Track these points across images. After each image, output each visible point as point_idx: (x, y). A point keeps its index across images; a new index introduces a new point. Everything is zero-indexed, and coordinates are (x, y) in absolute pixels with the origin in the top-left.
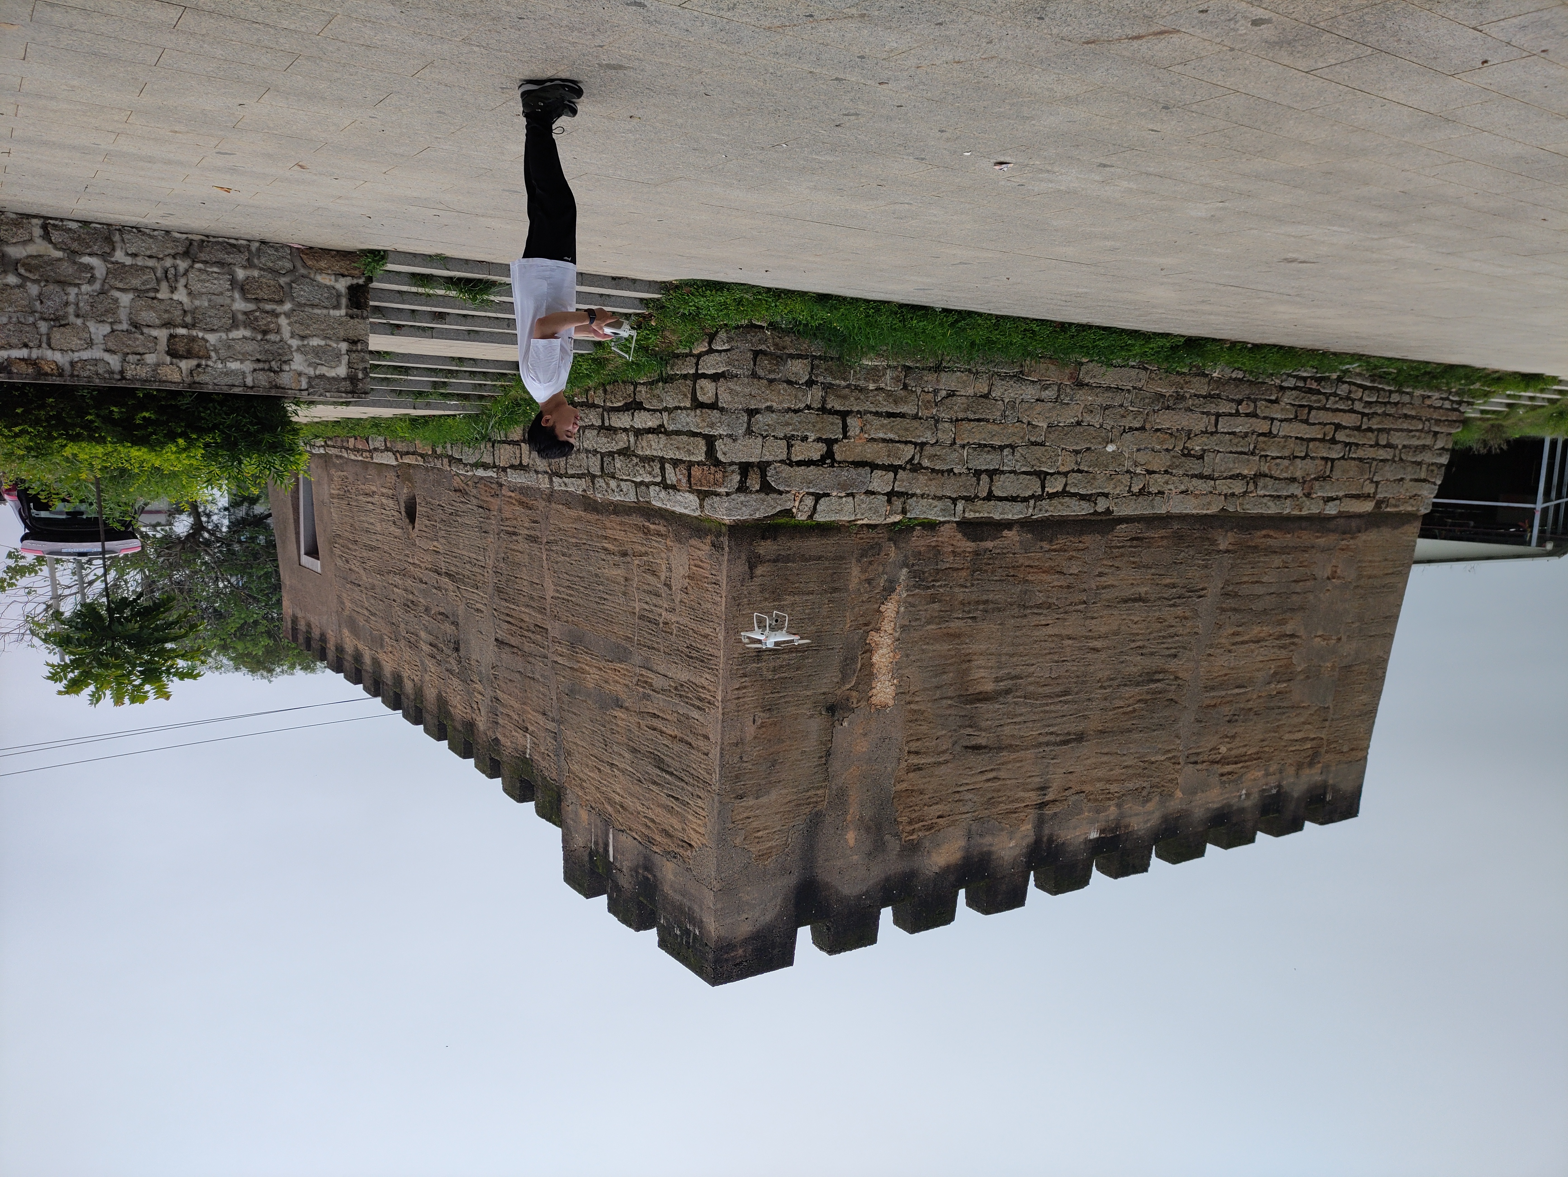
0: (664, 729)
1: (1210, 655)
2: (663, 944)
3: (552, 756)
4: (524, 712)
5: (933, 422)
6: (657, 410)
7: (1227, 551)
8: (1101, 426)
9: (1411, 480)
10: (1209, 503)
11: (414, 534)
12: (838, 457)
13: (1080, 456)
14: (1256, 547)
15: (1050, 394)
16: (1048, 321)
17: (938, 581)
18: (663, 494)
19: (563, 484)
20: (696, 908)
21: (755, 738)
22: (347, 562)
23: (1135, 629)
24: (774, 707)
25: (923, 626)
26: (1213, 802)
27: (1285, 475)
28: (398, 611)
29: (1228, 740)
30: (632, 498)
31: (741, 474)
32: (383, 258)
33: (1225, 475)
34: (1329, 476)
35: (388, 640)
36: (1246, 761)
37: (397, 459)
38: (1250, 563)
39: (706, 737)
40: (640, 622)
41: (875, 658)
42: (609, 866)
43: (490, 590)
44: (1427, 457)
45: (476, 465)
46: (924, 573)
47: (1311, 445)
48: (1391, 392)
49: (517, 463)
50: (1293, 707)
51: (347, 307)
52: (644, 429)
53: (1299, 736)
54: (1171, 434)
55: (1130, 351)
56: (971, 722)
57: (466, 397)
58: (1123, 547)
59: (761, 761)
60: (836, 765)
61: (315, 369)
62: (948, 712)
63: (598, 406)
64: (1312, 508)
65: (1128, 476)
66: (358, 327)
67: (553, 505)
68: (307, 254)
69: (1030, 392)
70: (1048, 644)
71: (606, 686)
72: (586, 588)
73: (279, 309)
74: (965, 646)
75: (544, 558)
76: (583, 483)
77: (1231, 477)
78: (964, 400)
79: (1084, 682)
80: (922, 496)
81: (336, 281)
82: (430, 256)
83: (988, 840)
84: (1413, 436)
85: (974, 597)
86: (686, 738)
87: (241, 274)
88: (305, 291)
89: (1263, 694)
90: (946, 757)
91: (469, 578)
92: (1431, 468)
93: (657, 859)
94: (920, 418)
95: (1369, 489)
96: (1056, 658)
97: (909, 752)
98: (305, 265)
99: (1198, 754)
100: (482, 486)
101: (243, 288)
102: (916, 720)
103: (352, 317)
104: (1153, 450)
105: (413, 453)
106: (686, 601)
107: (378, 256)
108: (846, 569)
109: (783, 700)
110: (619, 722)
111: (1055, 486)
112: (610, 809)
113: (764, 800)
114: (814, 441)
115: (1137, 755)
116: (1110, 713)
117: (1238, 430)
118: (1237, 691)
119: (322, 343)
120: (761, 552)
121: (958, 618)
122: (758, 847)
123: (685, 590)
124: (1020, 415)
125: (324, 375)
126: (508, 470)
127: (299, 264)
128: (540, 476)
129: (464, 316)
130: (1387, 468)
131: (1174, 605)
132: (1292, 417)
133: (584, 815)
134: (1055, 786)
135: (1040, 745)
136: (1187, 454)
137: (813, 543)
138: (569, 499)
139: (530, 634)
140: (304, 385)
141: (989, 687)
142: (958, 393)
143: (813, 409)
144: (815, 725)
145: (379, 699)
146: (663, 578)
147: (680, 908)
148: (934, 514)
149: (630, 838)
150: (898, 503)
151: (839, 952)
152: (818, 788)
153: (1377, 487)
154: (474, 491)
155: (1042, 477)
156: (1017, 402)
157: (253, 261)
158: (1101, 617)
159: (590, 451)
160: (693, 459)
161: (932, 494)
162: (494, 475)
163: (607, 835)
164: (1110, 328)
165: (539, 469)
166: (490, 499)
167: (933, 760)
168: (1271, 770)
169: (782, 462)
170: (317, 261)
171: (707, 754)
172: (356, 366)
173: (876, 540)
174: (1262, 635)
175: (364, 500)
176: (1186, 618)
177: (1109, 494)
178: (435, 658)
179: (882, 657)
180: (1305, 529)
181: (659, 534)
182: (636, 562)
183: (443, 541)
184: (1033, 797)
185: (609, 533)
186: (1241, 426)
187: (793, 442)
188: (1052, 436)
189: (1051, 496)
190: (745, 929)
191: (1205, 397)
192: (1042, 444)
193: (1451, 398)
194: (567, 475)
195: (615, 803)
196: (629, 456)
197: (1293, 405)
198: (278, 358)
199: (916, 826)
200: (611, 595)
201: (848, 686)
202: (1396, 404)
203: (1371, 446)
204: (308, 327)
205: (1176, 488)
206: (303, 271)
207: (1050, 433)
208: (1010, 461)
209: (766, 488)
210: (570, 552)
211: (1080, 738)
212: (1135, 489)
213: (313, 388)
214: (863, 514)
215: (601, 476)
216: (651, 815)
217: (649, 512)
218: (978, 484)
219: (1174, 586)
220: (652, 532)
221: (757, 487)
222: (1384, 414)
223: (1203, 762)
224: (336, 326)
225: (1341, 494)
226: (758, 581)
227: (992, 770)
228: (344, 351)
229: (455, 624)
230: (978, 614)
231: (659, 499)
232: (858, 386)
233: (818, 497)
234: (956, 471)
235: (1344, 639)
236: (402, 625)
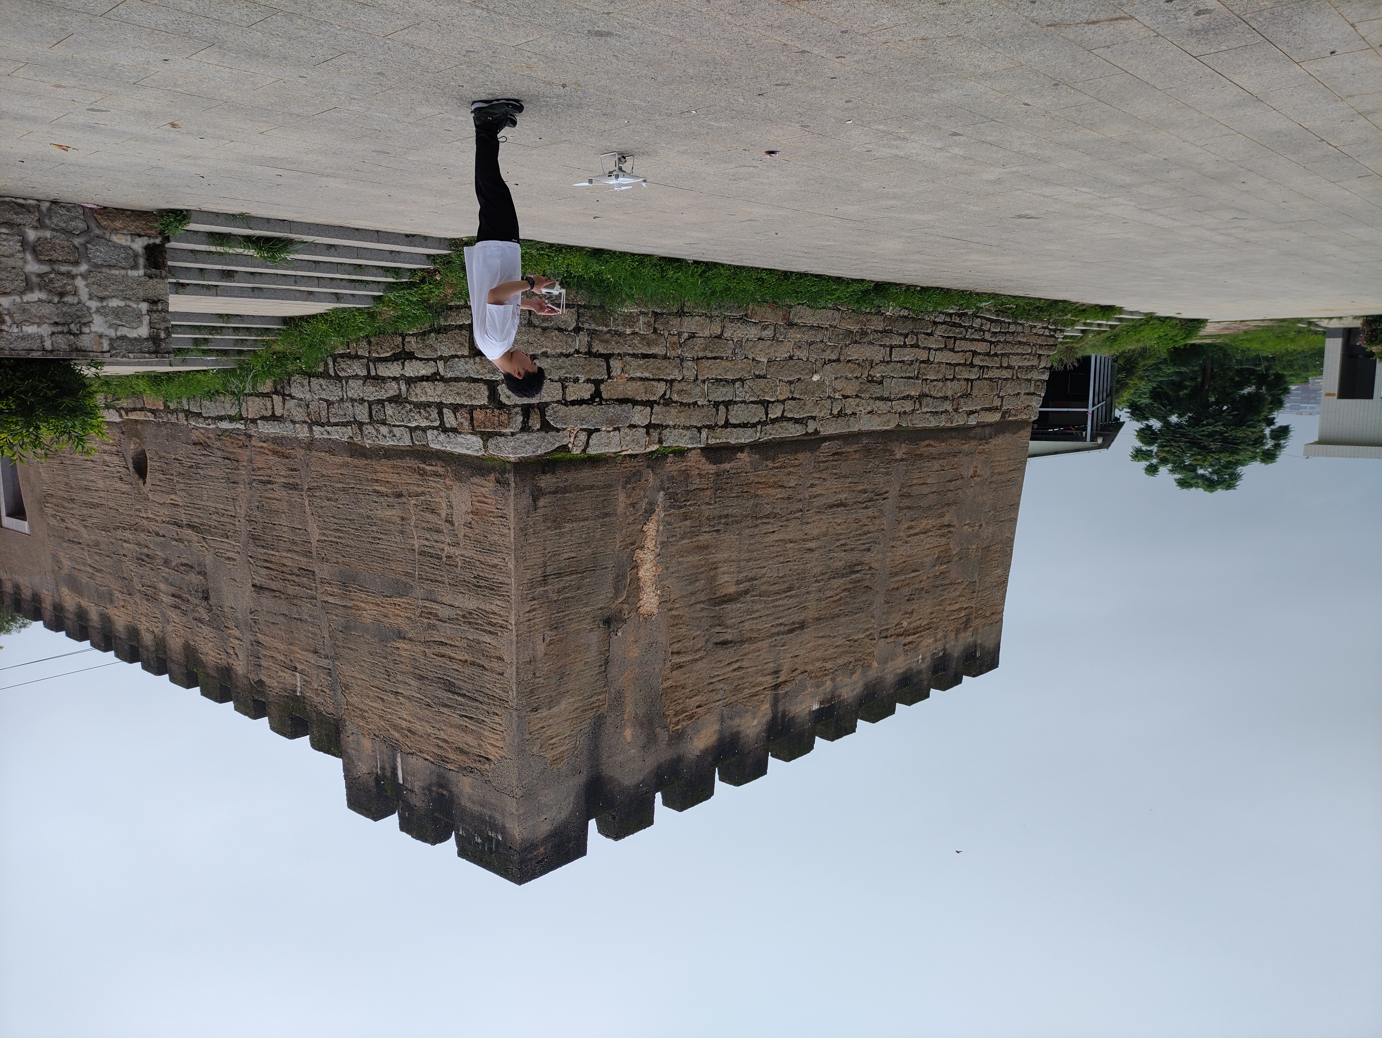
0: (453, 655)
1: (893, 547)
2: (463, 853)
3: (327, 691)
4: (292, 652)
5: (679, 361)
6: (431, 359)
7: (902, 460)
8: (808, 360)
9: (1025, 394)
10: (889, 421)
11: (146, 489)
12: (605, 396)
13: (793, 386)
14: (921, 455)
15: (768, 333)
16: (775, 270)
17: (688, 501)
18: (442, 437)
19: (325, 433)
20: (498, 816)
21: (545, 654)
22: (63, 520)
23: (839, 529)
24: (560, 625)
25: (678, 541)
26: (900, 668)
27: (940, 394)
28: (130, 566)
29: (907, 615)
30: (407, 441)
31: (523, 415)
32: (185, 217)
33: (899, 396)
34: (970, 394)
35: (119, 595)
36: (921, 632)
37: (121, 416)
38: (918, 468)
39: (500, 659)
40: (421, 558)
41: (641, 573)
42: (398, 788)
43: (243, 538)
44: (1035, 375)
45: (221, 418)
46: (677, 494)
47: (957, 369)
48: (1009, 323)
49: (269, 413)
50: (951, 584)
51: (145, 267)
52: (417, 377)
53: (956, 607)
54: (858, 364)
55: (833, 294)
56: (719, 621)
57: (225, 353)
58: (827, 461)
59: (552, 675)
60: (613, 671)
61: (116, 330)
62: (701, 614)
63: (362, 357)
64: (959, 421)
65: (829, 401)
66: (159, 287)
67: (314, 453)
68: (99, 214)
69: (753, 332)
70: (775, 549)
71: (387, 620)
72: (357, 529)
73: (75, 270)
74: (712, 556)
75: (307, 503)
76: (349, 431)
77: (903, 398)
78: (702, 340)
79: (804, 578)
80: (674, 426)
81: (133, 241)
82: (233, 215)
83: (737, 721)
84: (1025, 359)
85: (717, 513)
86: (478, 661)
87: (32, 235)
88: (101, 252)
89: (931, 575)
90: (701, 653)
91: (216, 528)
92: (1038, 383)
93: (452, 776)
94: (669, 358)
95: (997, 403)
96: (782, 559)
97: (672, 653)
98: (99, 226)
99: (887, 629)
100: (228, 438)
101: (35, 250)
102: (677, 624)
103: (151, 277)
104: (846, 378)
105: (141, 410)
106: (470, 535)
107: (181, 216)
108: (614, 495)
109: (568, 618)
110: (402, 653)
111: (775, 412)
112: (396, 735)
113: (555, 710)
114: (584, 382)
115: (844, 636)
116: (824, 602)
117: (906, 359)
118: (913, 574)
119: (122, 304)
120: (542, 485)
121: (705, 532)
122: (553, 753)
123: (469, 525)
124: (746, 352)
125: (126, 336)
126: (259, 421)
127: (93, 225)
128: (297, 425)
129: (252, 273)
130: (1008, 385)
131: (866, 508)
132: (943, 346)
133: (367, 743)
134: (785, 668)
135: (773, 635)
136: (871, 380)
137: (585, 474)
138: (332, 448)
139: (294, 578)
140: (106, 347)
141: (732, 589)
142: (697, 335)
143: (581, 353)
144: (595, 638)
145: (112, 653)
146: (443, 515)
147: (481, 819)
148: (684, 443)
149: (421, 760)
150: (655, 434)
151: (624, 837)
152: (600, 694)
153: (1002, 401)
154: (218, 444)
155: (766, 405)
156: (744, 341)
157: (44, 222)
158: (814, 522)
159: (356, 400)
160: (475, 403)
161: (682, 424)
162: (242, 427)
163: (395, 760)
164: (821, 275)
165: (296, 419)
166: (240, 451)
167: (691, 658)
168: (938, 637)
169: (558, 402)
170: (112, 221)
171: (502, 674)
172: (157, 326)
173: (637, 468)
174: (928, 527)
175: (82, 458)
176: (875, 518)
177: (816, 417)
178: (179, 608)
179: (647, 572)
180: (955, 438)
181: (436, 474)
182: (413, 502)
183: (183, 494)
184: (769, 680)
185: (380, 476)
186: (908, 354)
187: (567, 384)
188: (772, 370)
189: (774, 421)
190: (544, 828)
191: (881, 332)
192: (764, 377)
193: (1050, 327)
194: (329, 424)
195: (402, 729)
196: (401, 403)
197: (944, 337)
198: (77, 320)
199: (681, 717)
200: (386, 534)
201: (620, 600)
202: (1013, 333)
203: (997, 368)
204: (106, 288)
205: (865, 409)
206: (97, 231)
207: (770, 367)
208: (741, 393)
209: (546, 427)
210: (337, 496)
211: (802, 626)
212: (835, 412)
213: (115, 349)
214: (627, 446)
215: (370, 423)
216: (443, 735)
217: (426, 455)
218: (717, 414)
219: (865, 491)
220: (429, 473)
221: (538, 426)
222: (1006, 342)
223: (892, 636)
224: (135, 286)
225: (979, 408)
226: (541, 511)
227: (737, 661)
228: (144, 312)
229: (203, 574)
230: (721, 527)
231: (437, 442)
232: (618, 331)
233: (590, 433)
234: (699, 403)
235: (984, 525)
236: (136, 579)
